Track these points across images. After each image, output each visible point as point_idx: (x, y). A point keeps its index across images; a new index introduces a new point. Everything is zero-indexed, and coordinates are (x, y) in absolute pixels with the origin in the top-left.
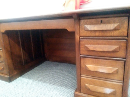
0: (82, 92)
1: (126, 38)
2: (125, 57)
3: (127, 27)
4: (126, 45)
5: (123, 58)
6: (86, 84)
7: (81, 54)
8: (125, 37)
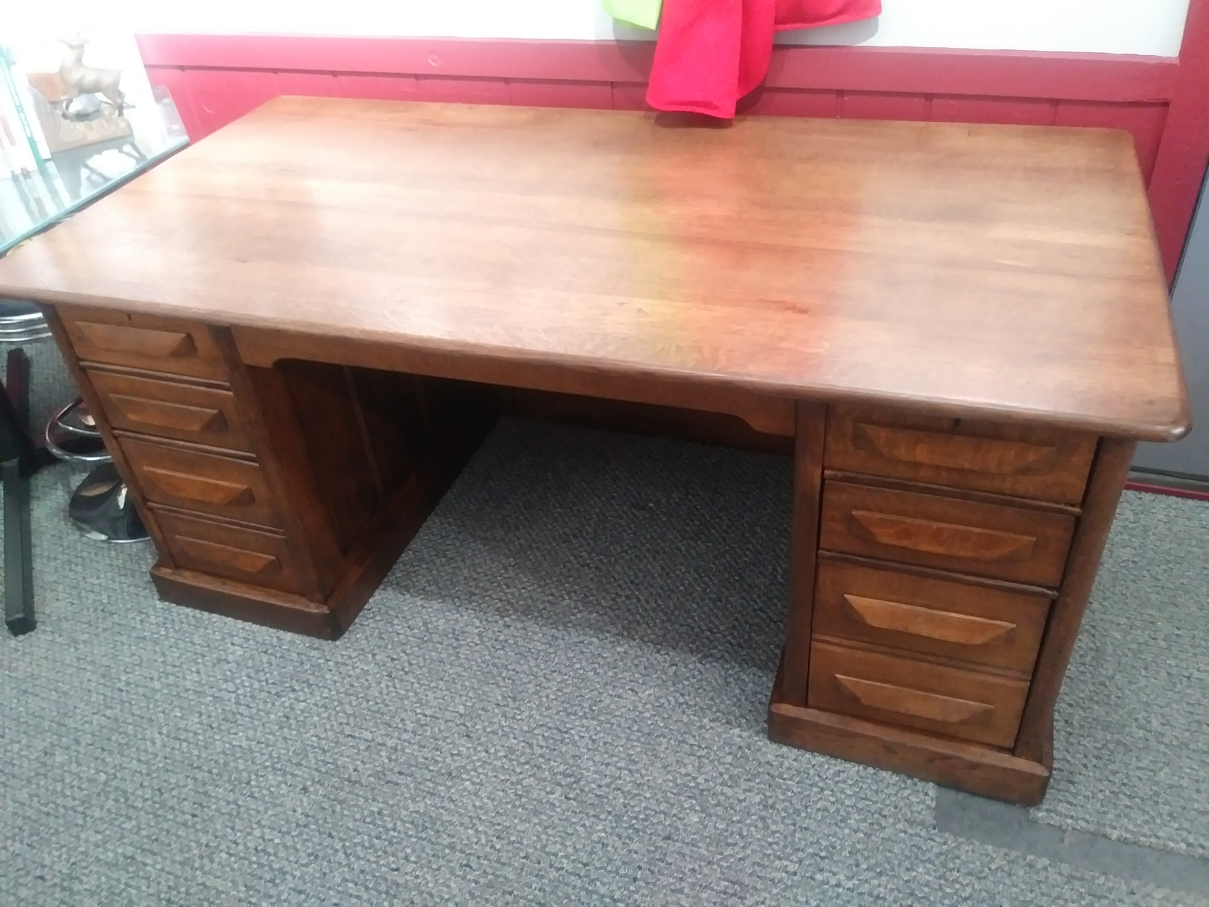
0: (811, 701)
1: (1077, 510)
2: (1058, 585)
3: (1088, 469)
4: (1068, 536)
5: (1048, 588)
6: (838, 676)
7: (821, 546)
8: (1073, 505)
